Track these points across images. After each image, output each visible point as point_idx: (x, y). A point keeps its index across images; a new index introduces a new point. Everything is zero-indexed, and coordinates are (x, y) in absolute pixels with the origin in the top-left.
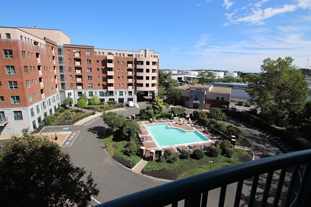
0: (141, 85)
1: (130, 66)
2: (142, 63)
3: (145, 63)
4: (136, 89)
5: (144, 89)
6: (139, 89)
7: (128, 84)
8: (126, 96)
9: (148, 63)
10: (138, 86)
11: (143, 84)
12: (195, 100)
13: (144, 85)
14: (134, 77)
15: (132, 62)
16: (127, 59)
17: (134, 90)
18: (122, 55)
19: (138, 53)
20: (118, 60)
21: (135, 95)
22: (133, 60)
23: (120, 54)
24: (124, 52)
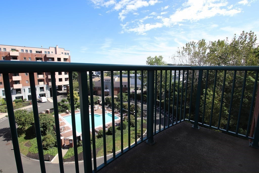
2: (53, 59)
4: (48, 84)
5: (58, 83)
7: (38, 80)
9: (59, 59)
10: (50, 81)
12: (106, 89)
16: (35, 56)
17: (46, 85)
18: (29, 52)
19: (47, 50)
20: (25, 56)
21: (48, 91)
22: (42, 56)
23: (27, 51)
24: (31, 49)
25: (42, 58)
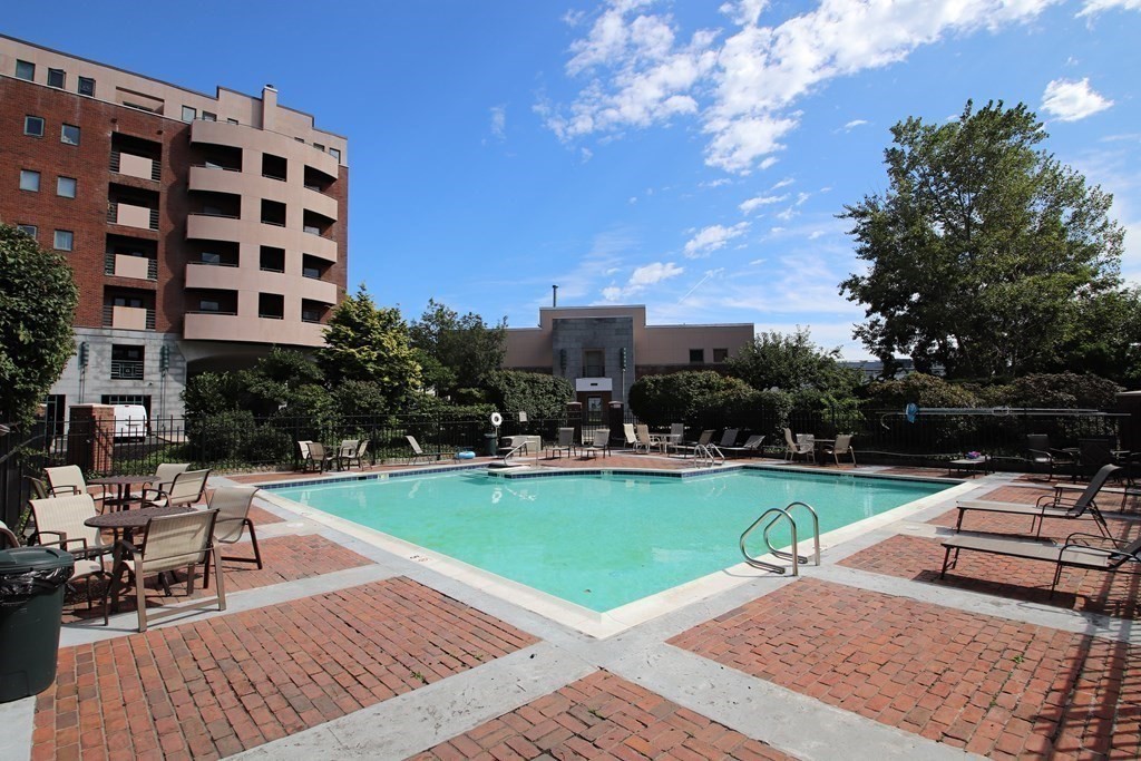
0: (226, 302)
1: (136, 167)
2: (230, 158)
3: (252, 162)
4: (178, 328)
5: (247, 326)
6: (206, 326)
7: (108, 288)
8: (91, 383)
9: (275, 167)
10: (197, 309)
11: (234, 294)
12: (584, 376)
13: (248, 304)
14: (161, 248)
15: (159, 146)
16: (114, 121)
17: (161, 336)
18: (71, 86)
19: (203, 105)
20: (38, 108)
21: (170, 378)
22: (160, 133)
23: (57, 76)
24: (89, 71)
25: (160, 145)
